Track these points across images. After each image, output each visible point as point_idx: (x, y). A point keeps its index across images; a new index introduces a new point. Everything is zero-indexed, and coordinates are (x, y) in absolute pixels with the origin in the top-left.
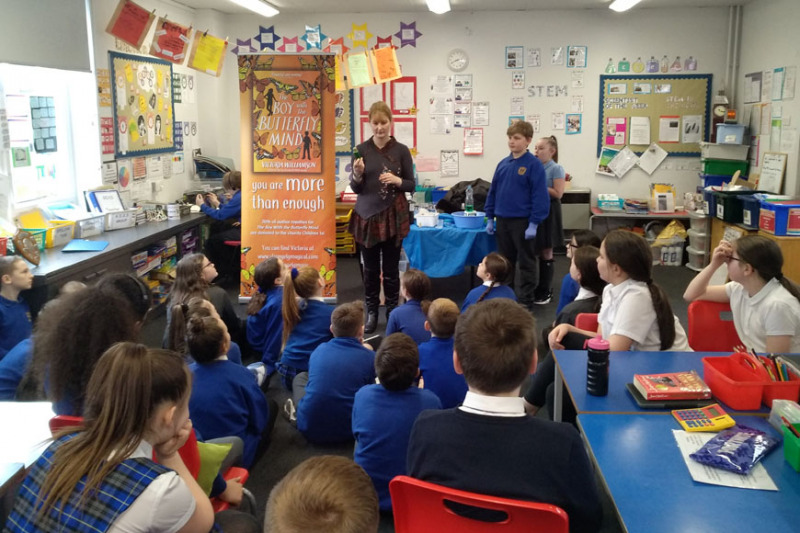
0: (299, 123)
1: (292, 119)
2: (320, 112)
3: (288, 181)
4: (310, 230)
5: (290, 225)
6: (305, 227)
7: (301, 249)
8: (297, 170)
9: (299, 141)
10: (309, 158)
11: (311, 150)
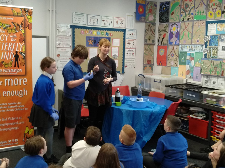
0: (12, 47)
1: (8, 44)
2: (24, 40)
3: (5, 80)
4: (19, 108)
5: (7, 105)
6: (16, 106)
7: (14, 119)
8: (11, 74)
9: (12, 57)
10: (18, 67)
11: (19, 62)
